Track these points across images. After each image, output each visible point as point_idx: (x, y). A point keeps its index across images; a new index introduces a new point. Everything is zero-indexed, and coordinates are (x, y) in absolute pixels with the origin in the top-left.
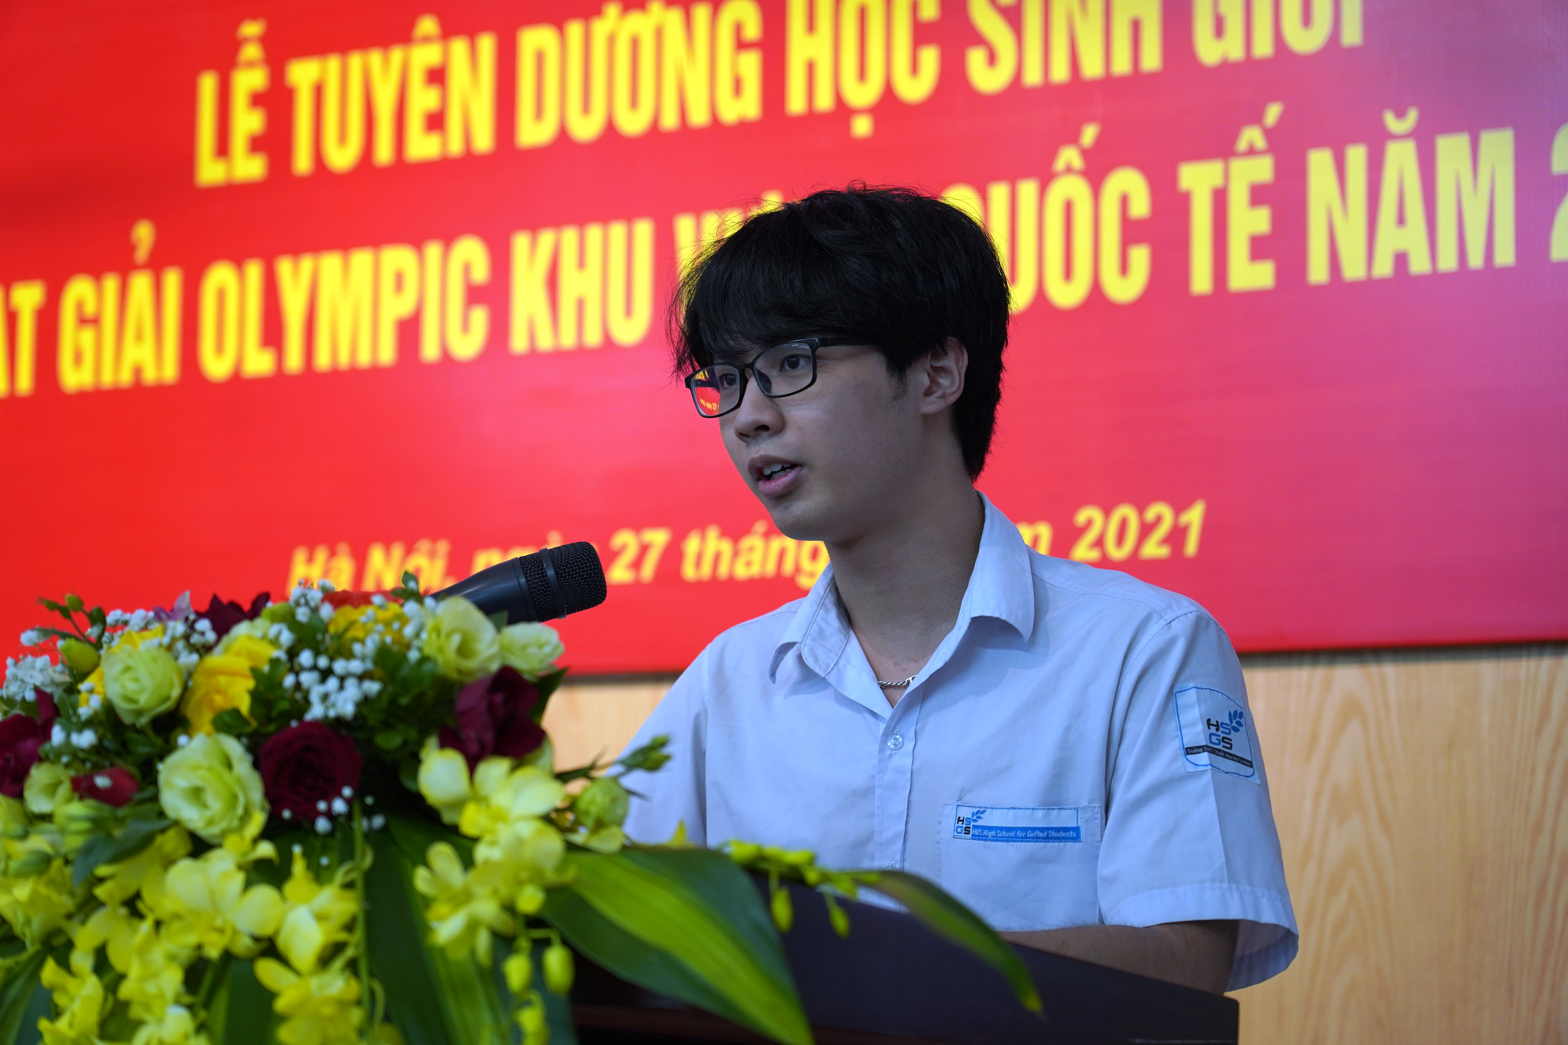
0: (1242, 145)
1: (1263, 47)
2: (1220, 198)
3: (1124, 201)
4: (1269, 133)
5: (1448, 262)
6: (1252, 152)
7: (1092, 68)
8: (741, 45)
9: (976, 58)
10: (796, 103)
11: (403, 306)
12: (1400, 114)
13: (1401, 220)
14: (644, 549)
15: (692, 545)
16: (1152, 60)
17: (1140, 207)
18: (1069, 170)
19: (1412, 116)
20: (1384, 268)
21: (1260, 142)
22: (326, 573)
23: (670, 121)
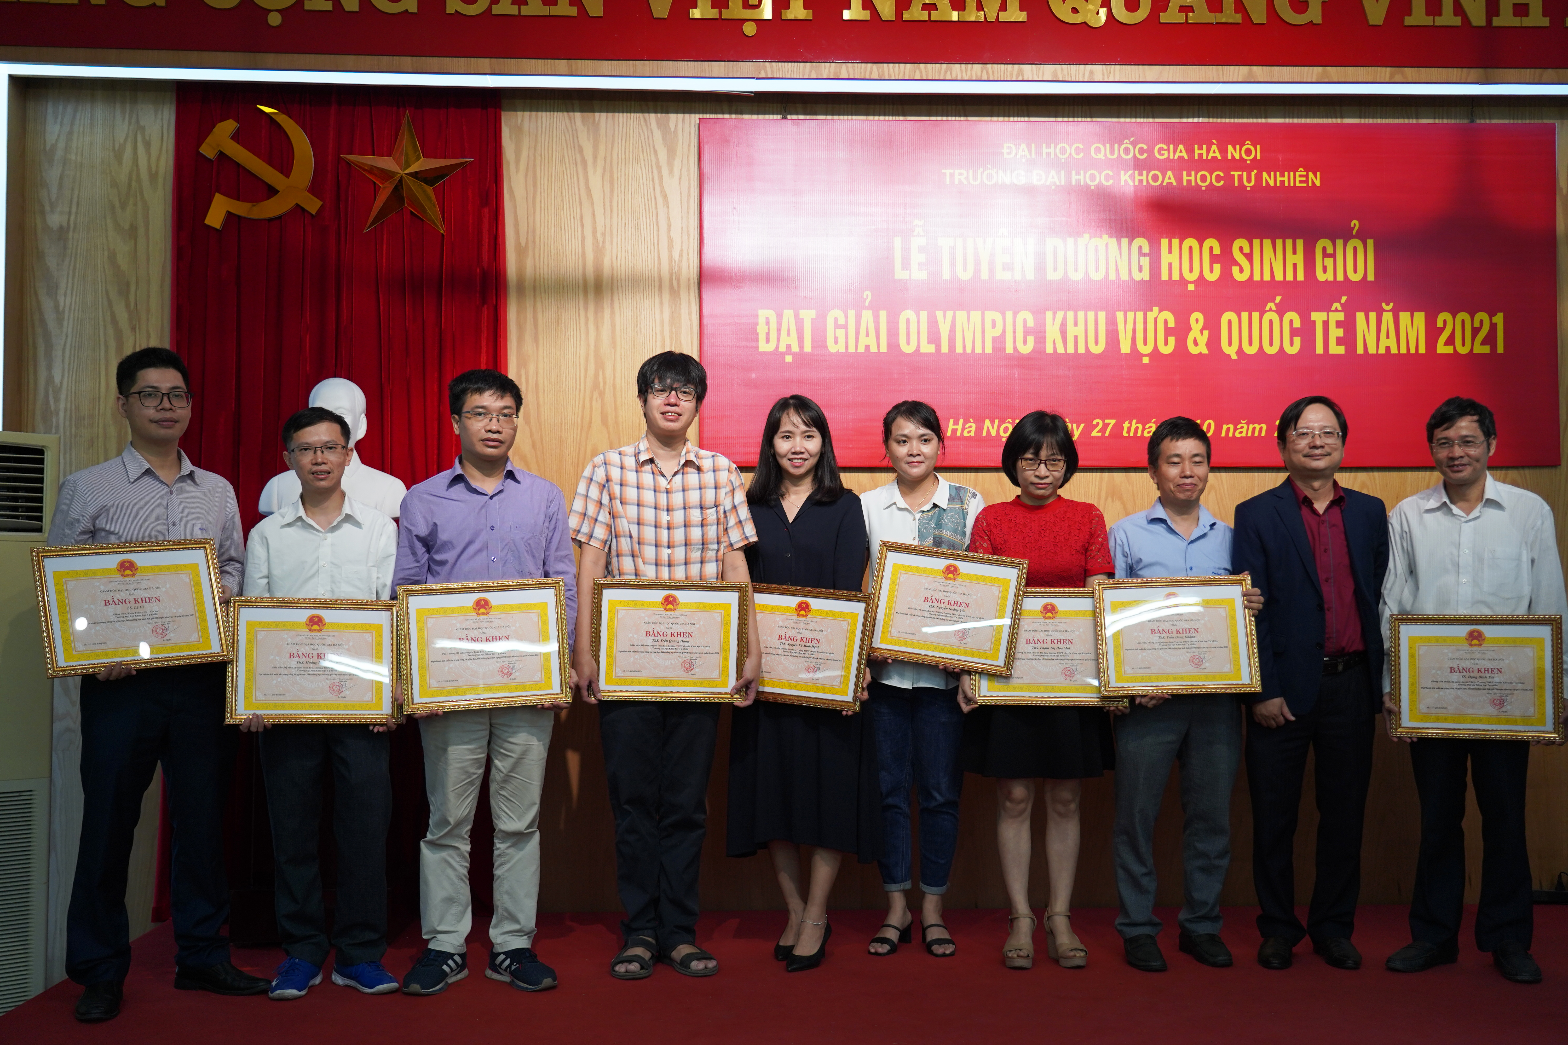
0: (1333, 308)
1: (1340, 277)
2: (1326, 324)
3: (1291, 322)
4: (1342, 305)
5: (1403, 351)
6: (1336, 310)
7: (1279, 277)
8: (1141, 254)
9: (1235, 270)
10: (1165, 277)
11: (997, 332)
12: (1388, 304)
13: (1388, 337)
14: (1106, 426)
15: (1126, 425)
16: (1301, 277)
17: (1297, 324)
18: (1271, 310)
19: (1392, 304)
20: (1382, 351)
21: (1339, 308)
22: (963, 429)
23: (1112, 277)
